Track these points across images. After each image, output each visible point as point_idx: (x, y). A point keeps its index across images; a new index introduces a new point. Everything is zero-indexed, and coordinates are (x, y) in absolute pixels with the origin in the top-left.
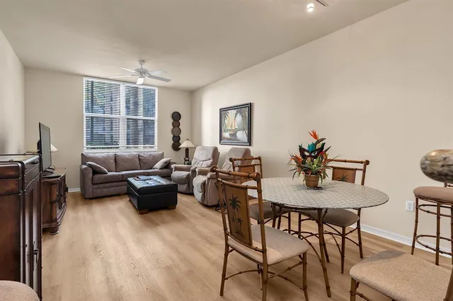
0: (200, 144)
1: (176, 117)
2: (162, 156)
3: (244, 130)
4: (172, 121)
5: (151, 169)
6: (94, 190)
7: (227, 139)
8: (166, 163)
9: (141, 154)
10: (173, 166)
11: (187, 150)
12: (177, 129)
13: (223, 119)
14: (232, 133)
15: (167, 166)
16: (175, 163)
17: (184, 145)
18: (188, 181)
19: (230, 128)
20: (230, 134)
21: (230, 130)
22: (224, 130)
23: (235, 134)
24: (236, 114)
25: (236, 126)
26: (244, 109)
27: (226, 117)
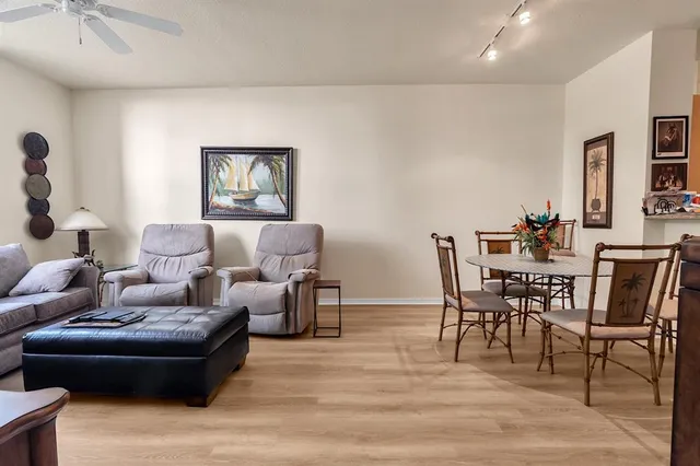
1: (35, 149)
2: (25, 256)
3: (276, 192)
7: (227, 209)
8: (72, 271)
12: (37, 178)
13: (213, 168)
14: (241, 197)
15: (74, 278)
19: (236, 189)
20: (236, 201)
21: (234, 192)
22: (217, 192)
23: (251, 201)
24: (253, 163)
25: (255, 186)
26: (275, 157)
27: (220, 165)
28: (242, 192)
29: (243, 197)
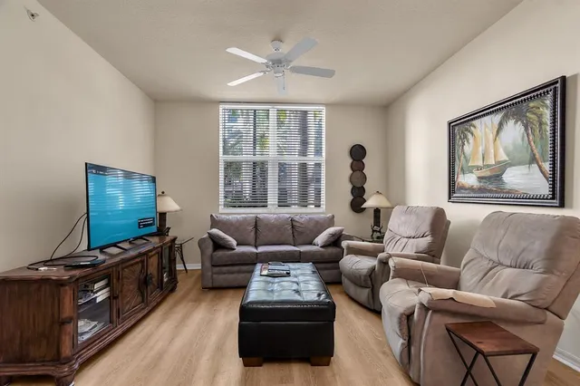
0: (402, 202)
1: (358, 153)
2: (331, 222)
3: (533, 160)
4: (351, 161)
5: (311, 243)
6: (215, 276)
7: (471, 189)
8: (333, 235)
9: (297, 218)
10: (344, 244)
11: (377, 211)
12: (358, 173)
13: (459, 142)
14: (486, 173)
15: (335, 241)
16: (350, 238)
17: (372, 202)
18: (372, 281)
19: (480, 163)
20: (480, 178)
21: (478, 168)
22: (462, 169)
23: (497, 178)
24: (501, 125)
25: (503, 157)
26: (531, 104)
27: (466, 137)
28: (488, 166)
29: (488, 173)
